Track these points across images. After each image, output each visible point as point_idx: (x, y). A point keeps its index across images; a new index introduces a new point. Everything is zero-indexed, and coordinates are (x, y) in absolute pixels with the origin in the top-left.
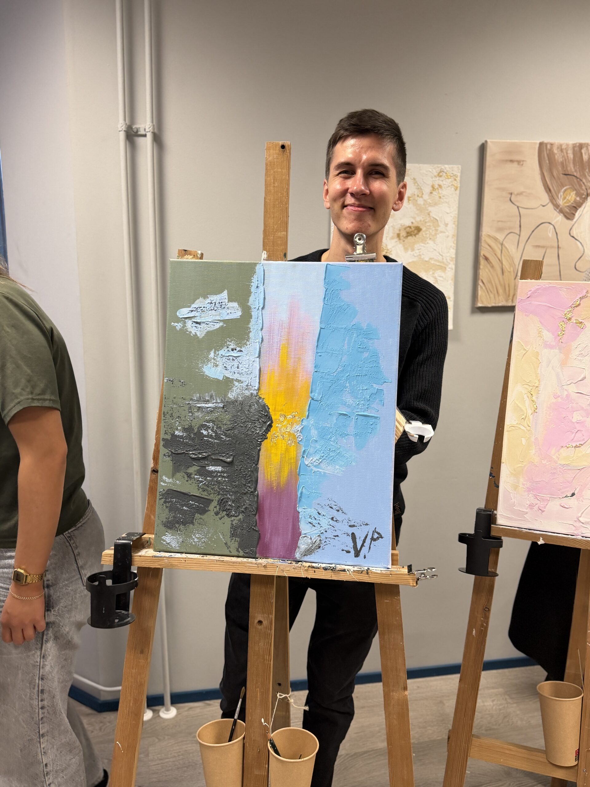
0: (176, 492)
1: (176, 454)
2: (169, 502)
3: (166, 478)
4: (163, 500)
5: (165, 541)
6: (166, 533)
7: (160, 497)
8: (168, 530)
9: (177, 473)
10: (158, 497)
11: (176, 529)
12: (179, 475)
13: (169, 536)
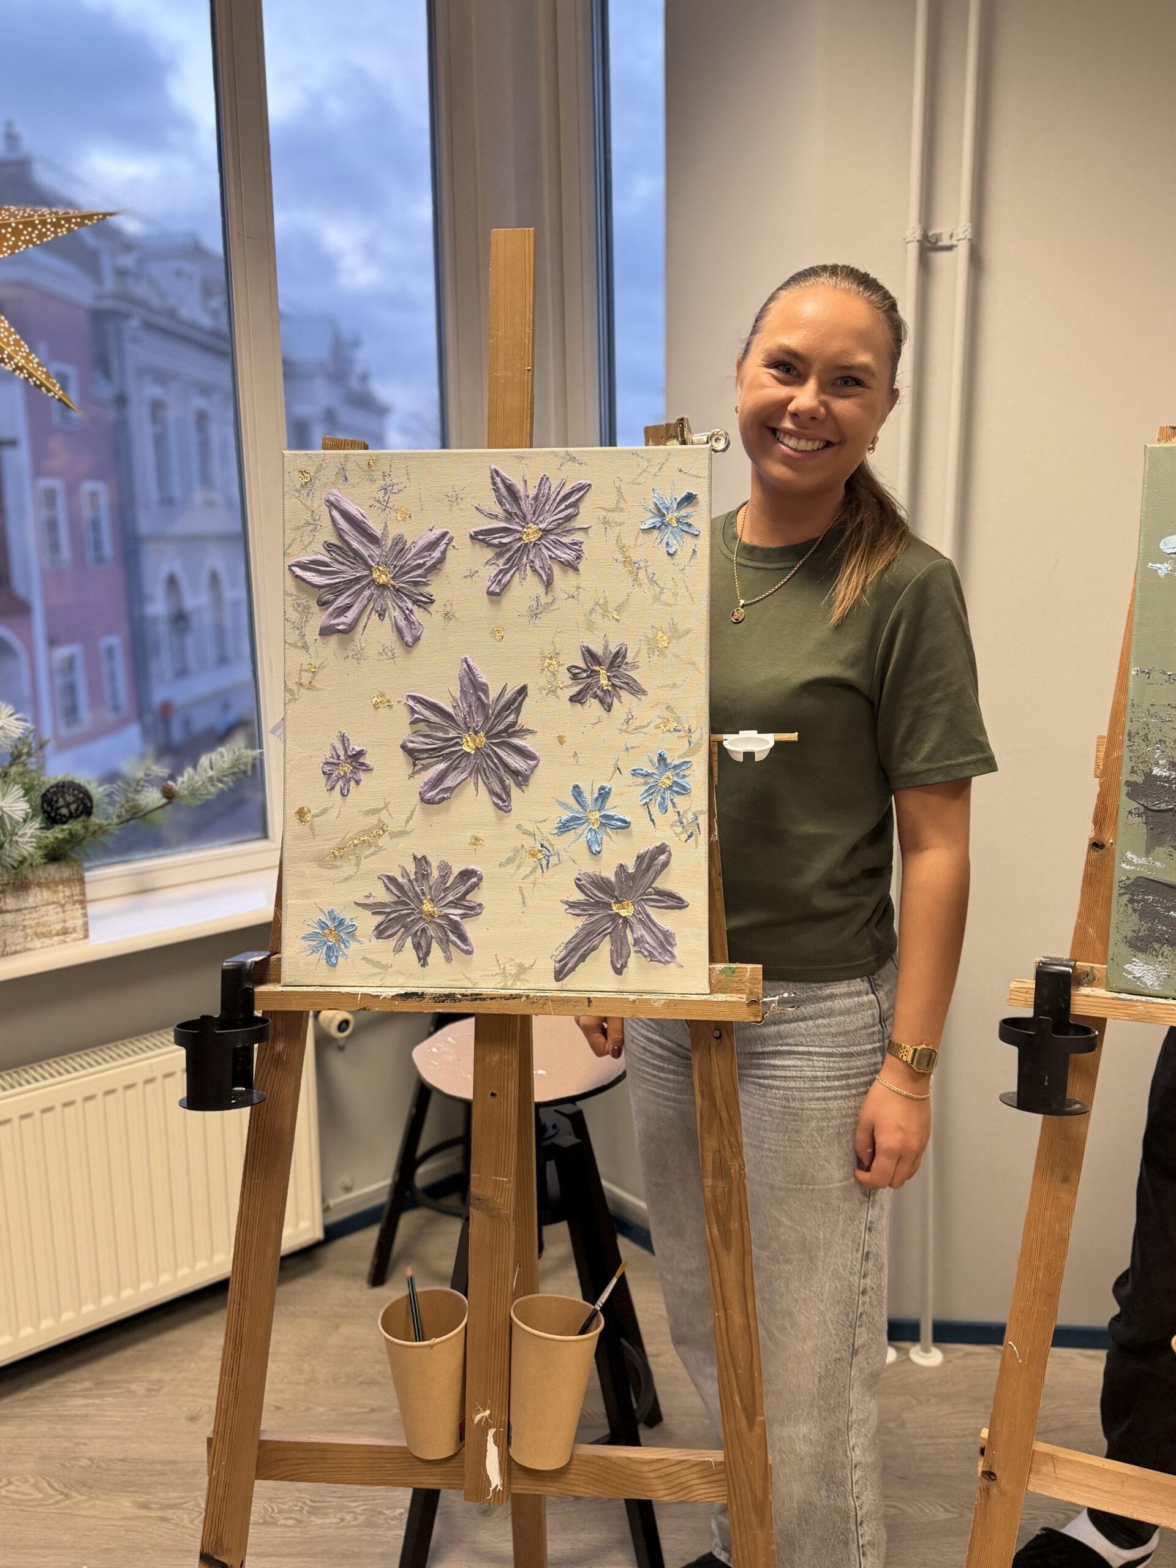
0: (1155, 884)
1: (1155, 811)
2: (1139, 902)
3: (1134, 857)
4: (1127, 897)
5: (1130, 973)
6: (1134, 959)
7: (1121, 892)
8: (1137, 953)
9: (1157, 848)
10: (1116, 892)
11: (1154, 953)
12: (1159, 850)
13: (1140, 964)
